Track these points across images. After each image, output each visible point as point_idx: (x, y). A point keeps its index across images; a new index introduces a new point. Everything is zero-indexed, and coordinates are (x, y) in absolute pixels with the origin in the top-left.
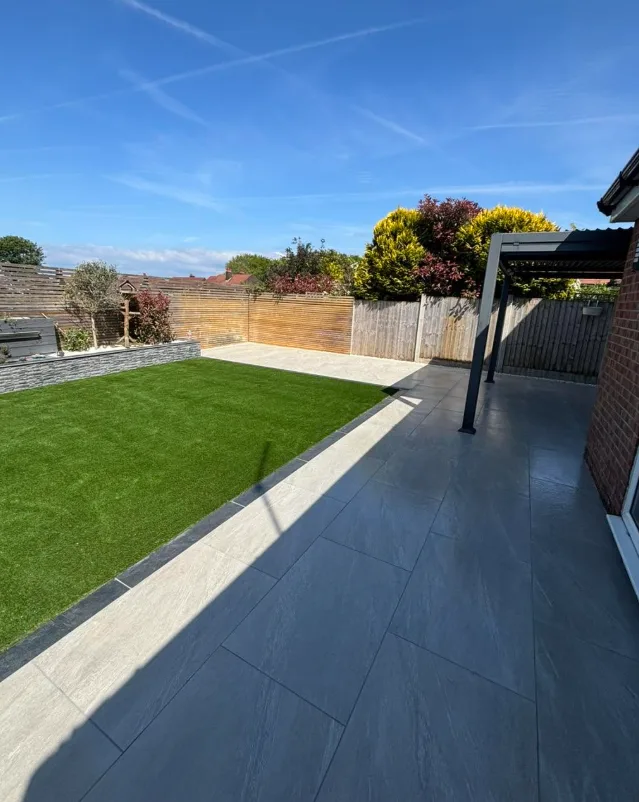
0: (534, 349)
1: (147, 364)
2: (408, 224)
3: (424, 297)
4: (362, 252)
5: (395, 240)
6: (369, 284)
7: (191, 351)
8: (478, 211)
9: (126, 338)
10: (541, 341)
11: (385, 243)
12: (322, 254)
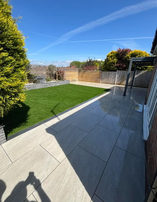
0: (141, 82)
1: (61, 84)
2: (115, 54)
3: (117, 70)
4: (104, 61)
5: (111, 58)
6: (105, 68)
7: (68, 82)
8: (131, 51)
9: (57, 79)
10: (143, 80)
11: (109, 59)
12: (95, 61)
